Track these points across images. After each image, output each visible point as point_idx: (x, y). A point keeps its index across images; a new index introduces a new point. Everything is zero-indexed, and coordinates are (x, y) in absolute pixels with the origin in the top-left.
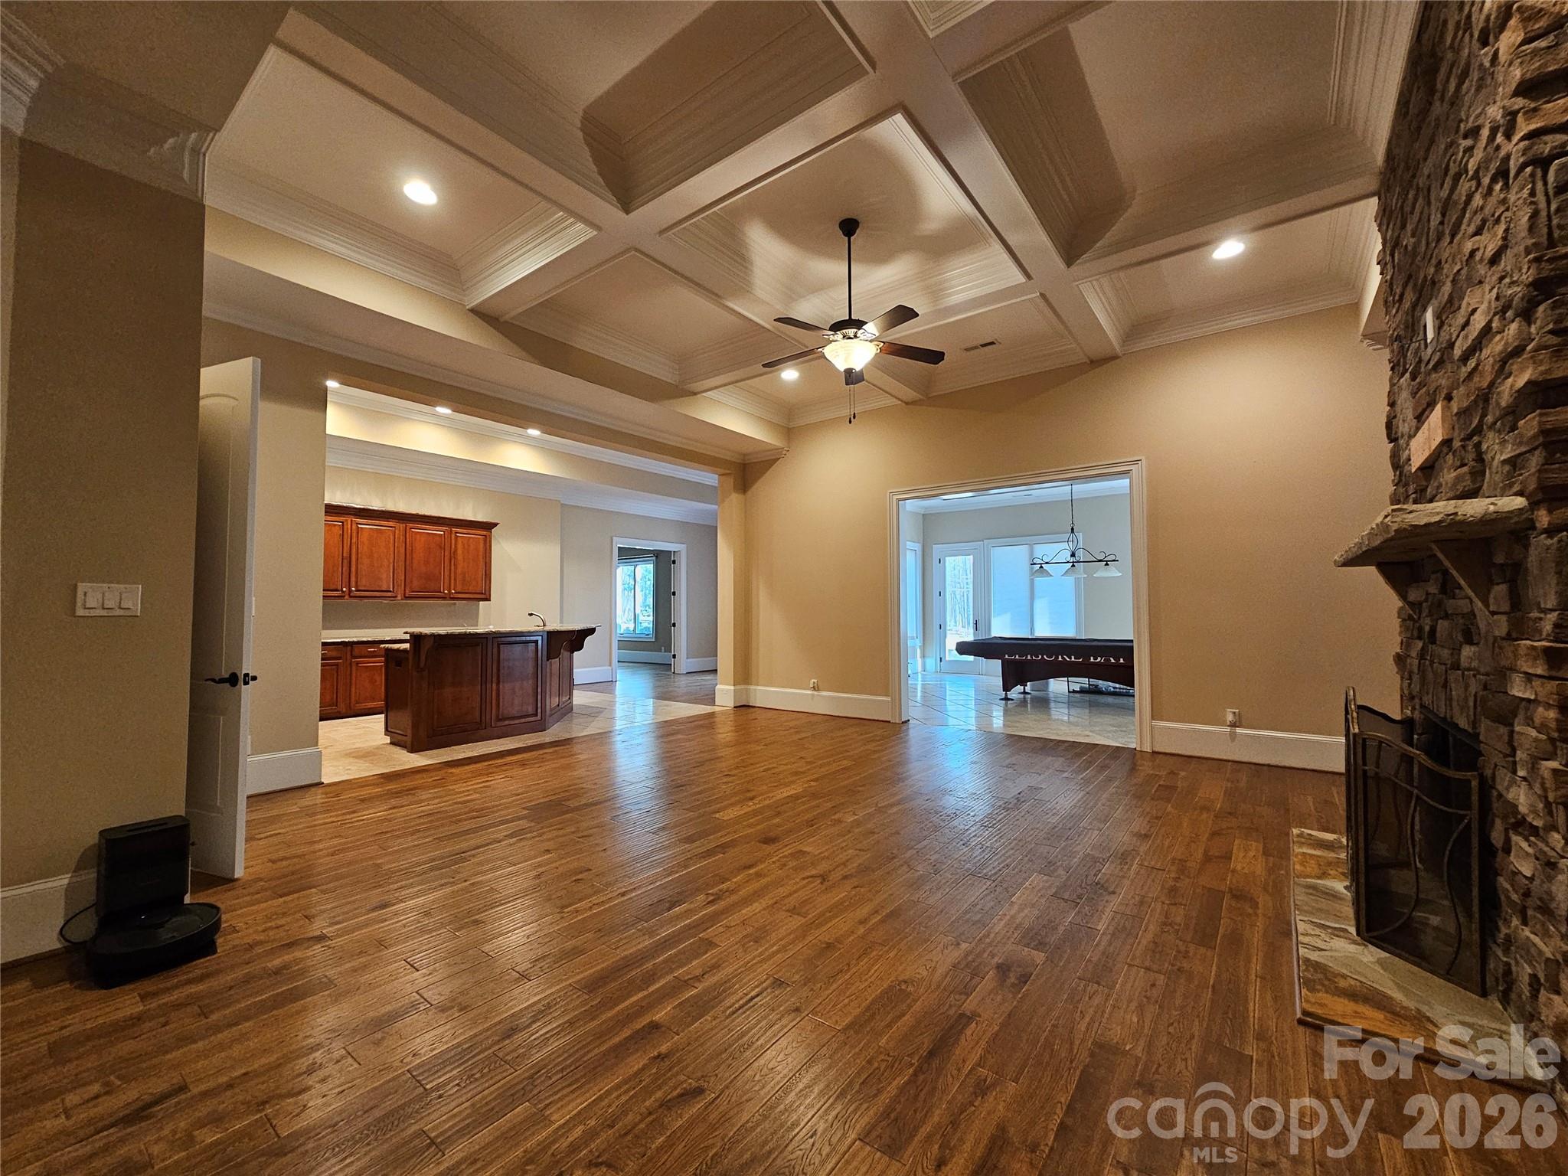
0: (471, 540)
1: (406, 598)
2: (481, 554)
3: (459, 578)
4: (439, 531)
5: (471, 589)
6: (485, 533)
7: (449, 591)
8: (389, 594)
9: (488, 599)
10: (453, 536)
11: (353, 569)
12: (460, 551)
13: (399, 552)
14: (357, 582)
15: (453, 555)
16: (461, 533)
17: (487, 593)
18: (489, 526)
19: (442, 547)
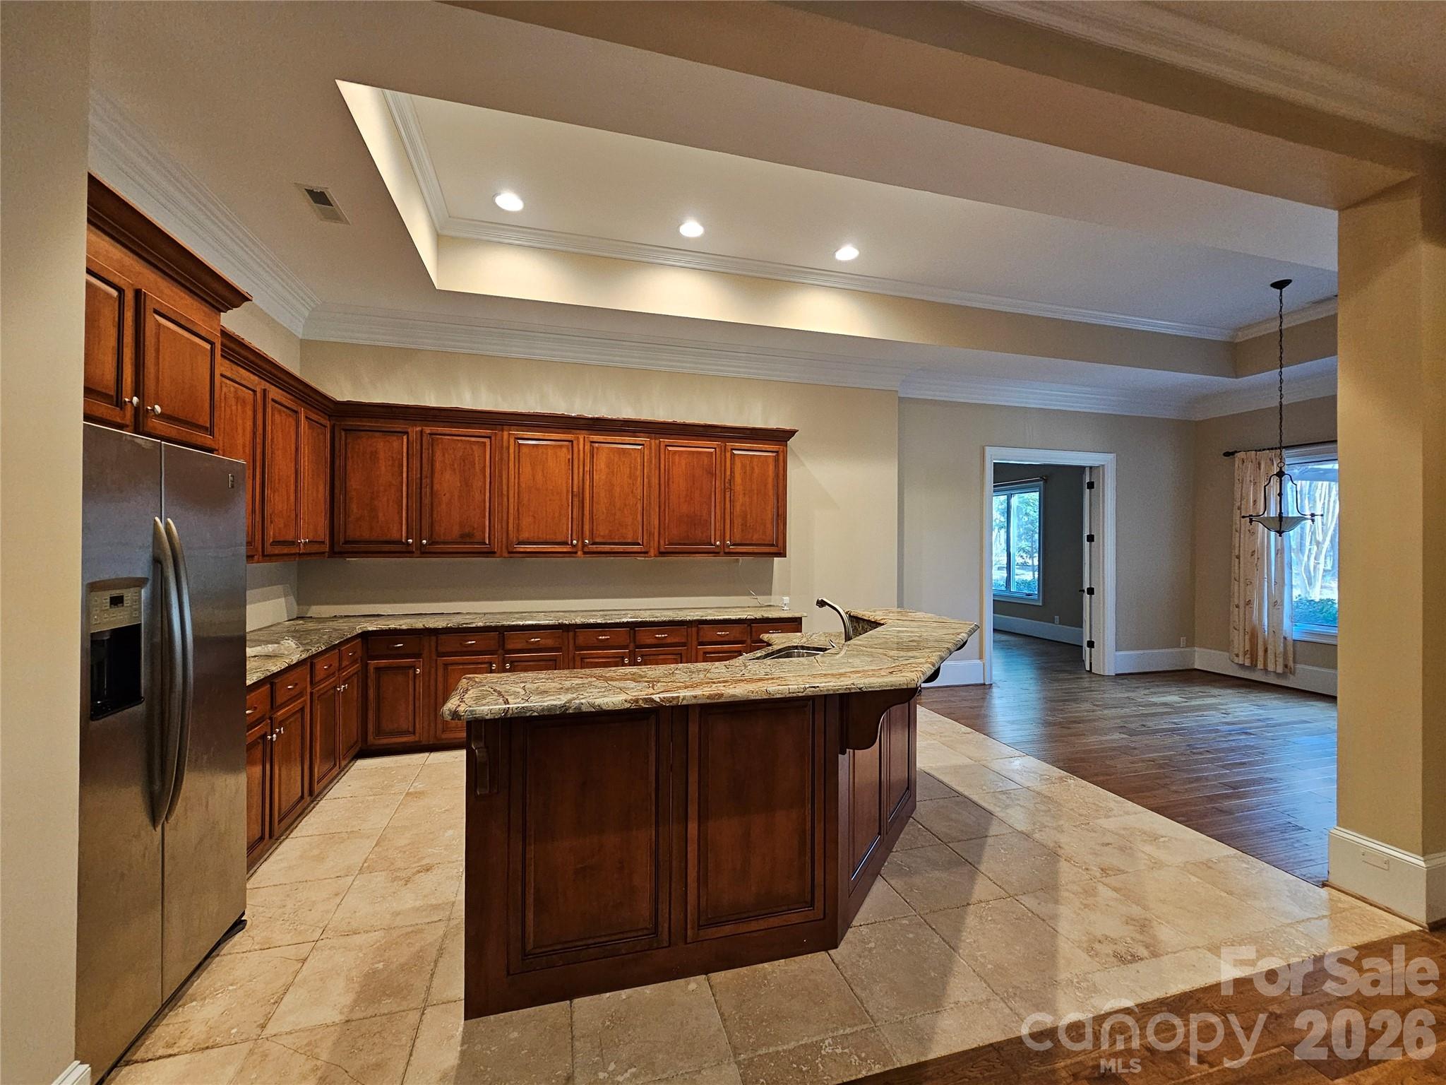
0: (755, 460)
1: (662, 554)
2: (770, 480)
3: (738, 521)
4: (707, 447)
5: (756, 538)
6: (775, 448)
7: (723, 541)
8: (636, 548)
9: (782, 554)
10: (728, 455)
11: (587, 512)
12: (738, 479)
13: (649, 482)
14: (592, 531)
15: (729, 486)
16: (742, 451)
17: (780, 544)
18: (781, 437)
19: (711, 474)
